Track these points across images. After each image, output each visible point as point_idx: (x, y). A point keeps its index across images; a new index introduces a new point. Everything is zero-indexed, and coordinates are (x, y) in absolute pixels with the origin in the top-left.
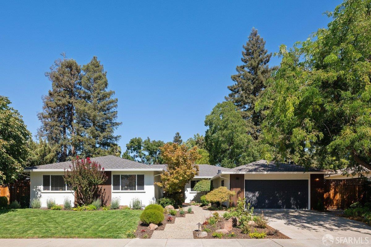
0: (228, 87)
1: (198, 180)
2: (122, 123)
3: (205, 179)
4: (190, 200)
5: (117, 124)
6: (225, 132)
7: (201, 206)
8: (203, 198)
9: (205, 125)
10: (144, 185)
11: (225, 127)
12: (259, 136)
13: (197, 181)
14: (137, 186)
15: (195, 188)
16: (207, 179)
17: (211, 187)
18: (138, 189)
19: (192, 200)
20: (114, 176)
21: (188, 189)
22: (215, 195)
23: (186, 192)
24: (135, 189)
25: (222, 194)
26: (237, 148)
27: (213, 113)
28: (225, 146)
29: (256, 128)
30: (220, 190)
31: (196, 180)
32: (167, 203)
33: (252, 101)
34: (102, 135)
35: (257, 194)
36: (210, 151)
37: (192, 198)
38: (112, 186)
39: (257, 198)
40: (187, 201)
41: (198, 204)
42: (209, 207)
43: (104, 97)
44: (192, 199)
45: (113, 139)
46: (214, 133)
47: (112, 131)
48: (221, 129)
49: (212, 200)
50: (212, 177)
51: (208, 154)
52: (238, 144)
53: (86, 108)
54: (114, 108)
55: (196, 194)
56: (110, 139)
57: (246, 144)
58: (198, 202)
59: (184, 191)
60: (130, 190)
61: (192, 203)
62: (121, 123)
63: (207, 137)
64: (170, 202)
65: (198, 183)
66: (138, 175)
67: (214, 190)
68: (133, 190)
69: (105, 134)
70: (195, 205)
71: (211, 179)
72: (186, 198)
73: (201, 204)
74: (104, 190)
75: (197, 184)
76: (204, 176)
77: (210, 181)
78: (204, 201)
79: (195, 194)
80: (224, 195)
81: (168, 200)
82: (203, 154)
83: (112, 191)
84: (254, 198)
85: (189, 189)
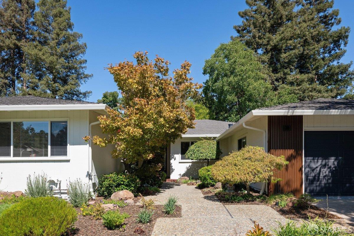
0: (235, 28)
1: (193, 141)
2: (93, 75)
3: (206, 138)
4: (180, 175)
5: (86, 77)
6: (231, 79)
7: (201, 187)
8: (202, 172)
9: (203, 73)
10: (66, 145)
11: (232, 73)
12: (278, 86)
13: (192, 143)
14: (49, 147)
15: (188, 154)
16: (209, 139)
17: (217, 152)
18: (52, 155)
19: (184, 175)
21: (175, 156)
22: (235, 165)
23: (172, 161)
24: (46, 155)
25: (253, 163)
26: (250, 100)
27: (215, 56)
28: (231, 97)
29: (275, 76)
30: (247, 155)
31: (190, 141)
32: (118, 185)
33: (268, 41)
34: (63, 89)
35: (332, 162)
36: (210, 108)
37: (183, 171)
40: (174, 176)
41: (194, 181)
42: (218, 190)
43: (67, 40)
44: (182, 173)
45: (81, 95)
46: (216, 81)
47: (77, 85)
48: (226, 75)
49: (229, 177)
50: (217, 135)
51: (208, 111)
52: (251, 95)
53: (41, 53)
54: (81, 55)
55: (191, 164)
56: (76, 95)
57: (262, 94)
58: (193, 179)
59: (170, 160)
60: (36, 156)
61: (183, 181)
62: (91, 76)
63: (206, 90)
64: (125, 183)
65: (193, 145)
67: (231, 155)
68: (41, 155)
69: (66, 87)
70: (188, 184)
71: (217, 139)
72: (173, 171)
73: (200, 183)
75: (192, 147)
76: (204, 134)
77: (215, 142)
78: (205, 179)
79: (188, 165)
80: (259, 166)
81: (121, 177)
82: (201, 111)
84: (325, 171)
85: (178, 157)
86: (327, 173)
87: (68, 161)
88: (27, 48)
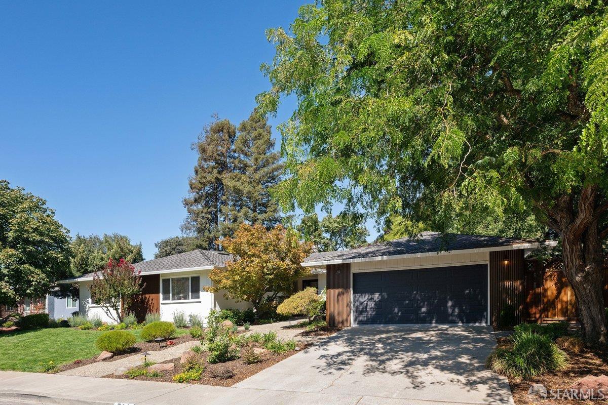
10: (199, 292)
14: (190, 293)
18: (192, 298)
20: (163, 280)
24: (189, 299)
35: (376, 296)
38: (161, 296)
39: (376, 304)
43: (265, 163)
47: (276, 211)
60: (183, 299)
66: (192, 278)
68: (186, 299)
74: (152, 300)
83: (161, 301)
84: (372, 304)
86: (373, 305)
87: (200, 302)
88: (228, 180)
